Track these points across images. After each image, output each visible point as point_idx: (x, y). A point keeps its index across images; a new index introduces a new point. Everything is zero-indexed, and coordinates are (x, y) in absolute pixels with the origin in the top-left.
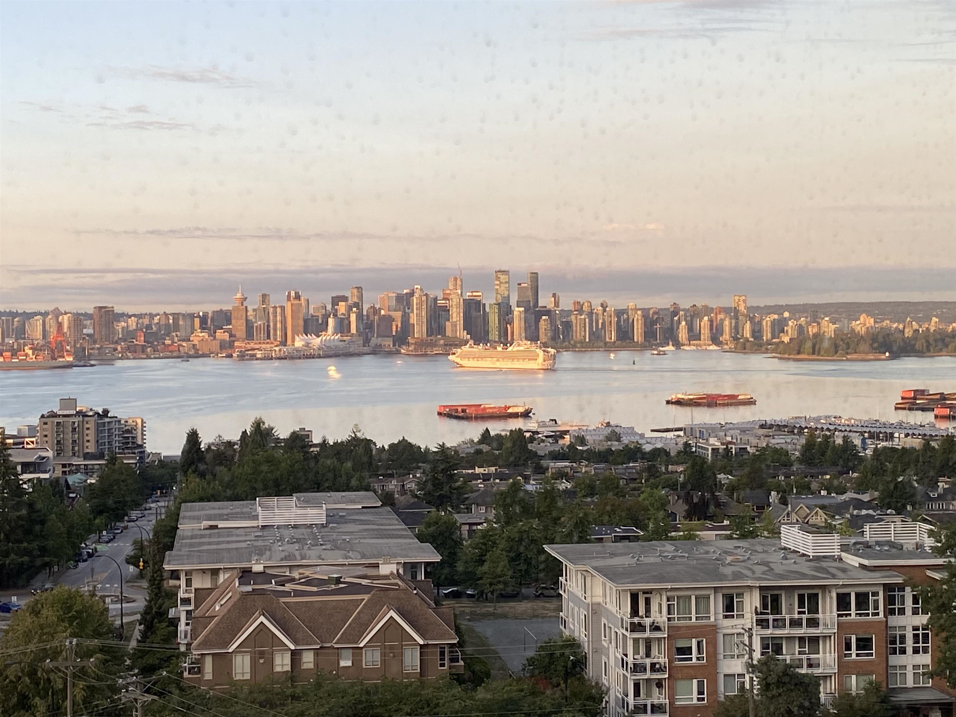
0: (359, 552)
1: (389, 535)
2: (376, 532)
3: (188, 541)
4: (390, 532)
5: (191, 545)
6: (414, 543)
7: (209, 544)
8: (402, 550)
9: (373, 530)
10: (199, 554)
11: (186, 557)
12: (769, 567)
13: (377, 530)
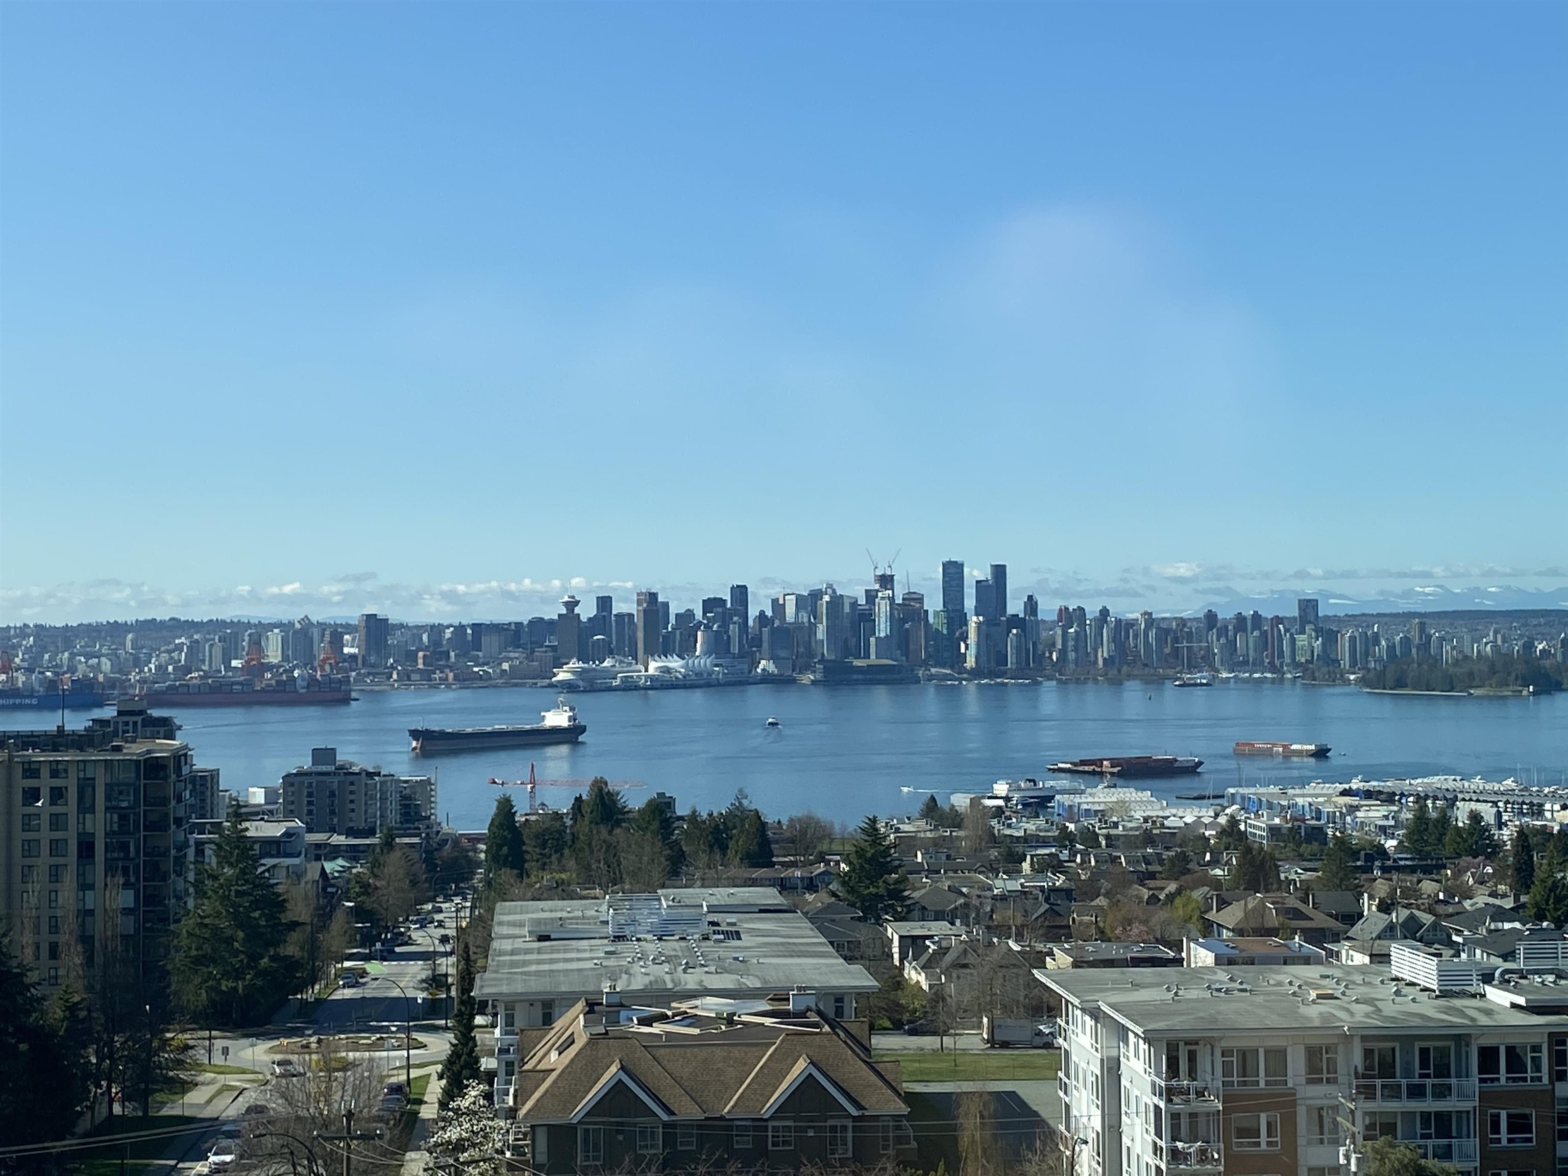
0: (758, 977)
1: (801, 952)
2: (781, 948)
3: (508, 958)
4: (802, 948)
5: (513, 964)
6: (838, 965)
7: (539, 962)
8: (821, 974)
9: (777, 944)
10: (524, 977)
11: (505, 982)
12: (1376, 1006)
13: (782, 944)
